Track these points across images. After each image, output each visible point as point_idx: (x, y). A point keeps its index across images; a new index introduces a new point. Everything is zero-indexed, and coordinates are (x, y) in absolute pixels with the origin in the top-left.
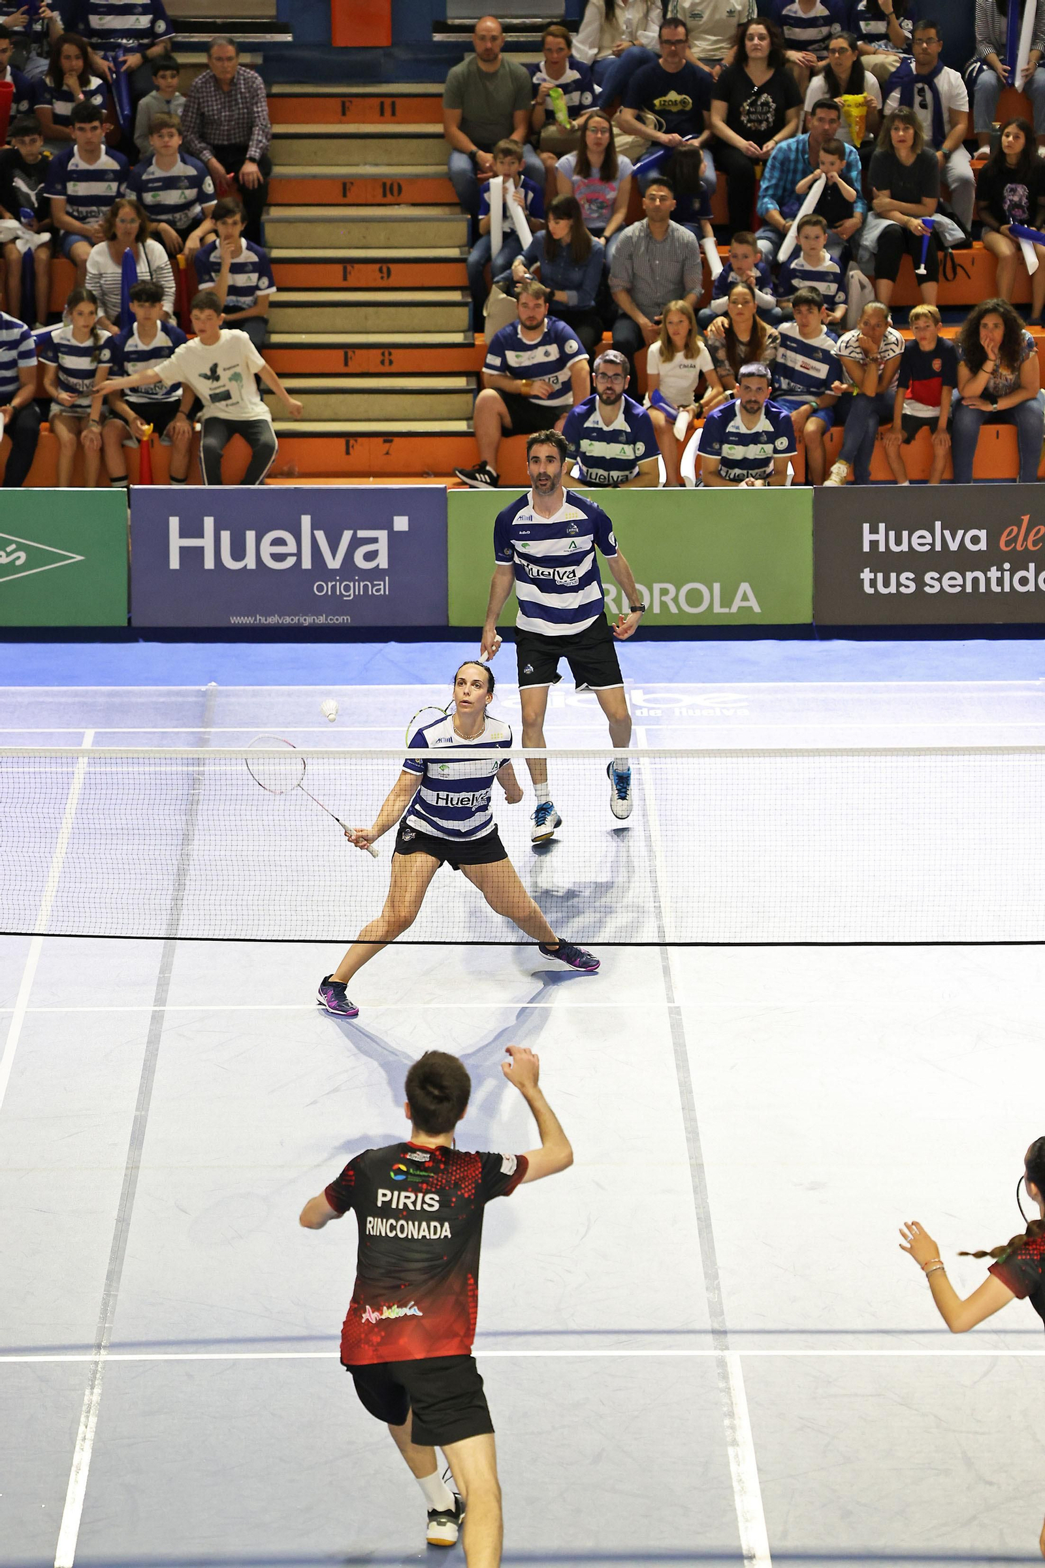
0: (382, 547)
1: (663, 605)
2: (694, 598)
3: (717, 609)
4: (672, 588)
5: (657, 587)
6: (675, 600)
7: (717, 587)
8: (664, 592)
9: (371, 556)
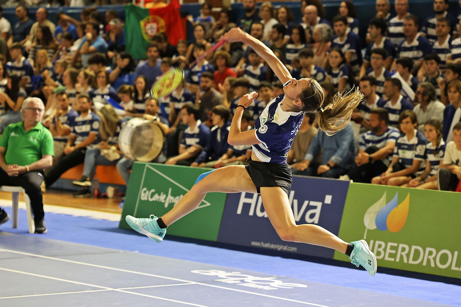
0: (318, 211)
1: (429, 260)
2: (444, 259)
3: (454, 268)
4: (434, 251)
5: (428, 249)
6: (435, 259)
7: (456, 253)
8: (430, 253)
9: (312, 216)
